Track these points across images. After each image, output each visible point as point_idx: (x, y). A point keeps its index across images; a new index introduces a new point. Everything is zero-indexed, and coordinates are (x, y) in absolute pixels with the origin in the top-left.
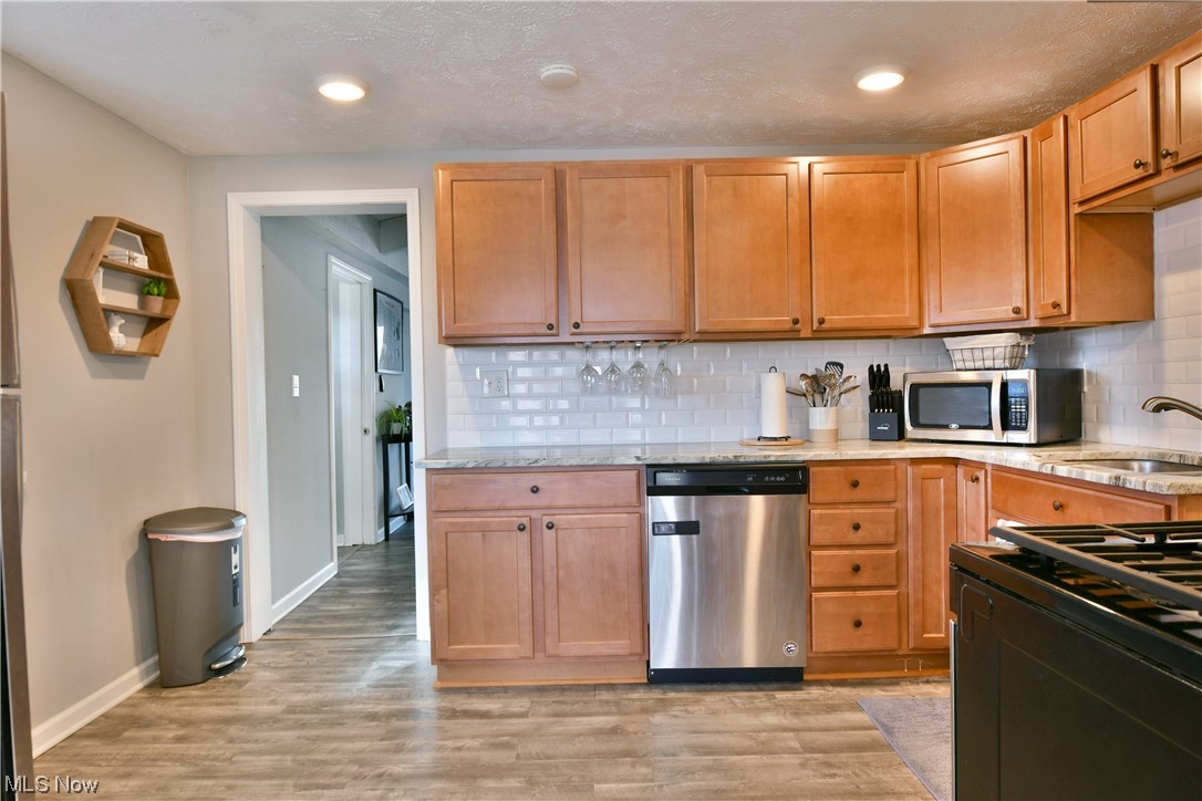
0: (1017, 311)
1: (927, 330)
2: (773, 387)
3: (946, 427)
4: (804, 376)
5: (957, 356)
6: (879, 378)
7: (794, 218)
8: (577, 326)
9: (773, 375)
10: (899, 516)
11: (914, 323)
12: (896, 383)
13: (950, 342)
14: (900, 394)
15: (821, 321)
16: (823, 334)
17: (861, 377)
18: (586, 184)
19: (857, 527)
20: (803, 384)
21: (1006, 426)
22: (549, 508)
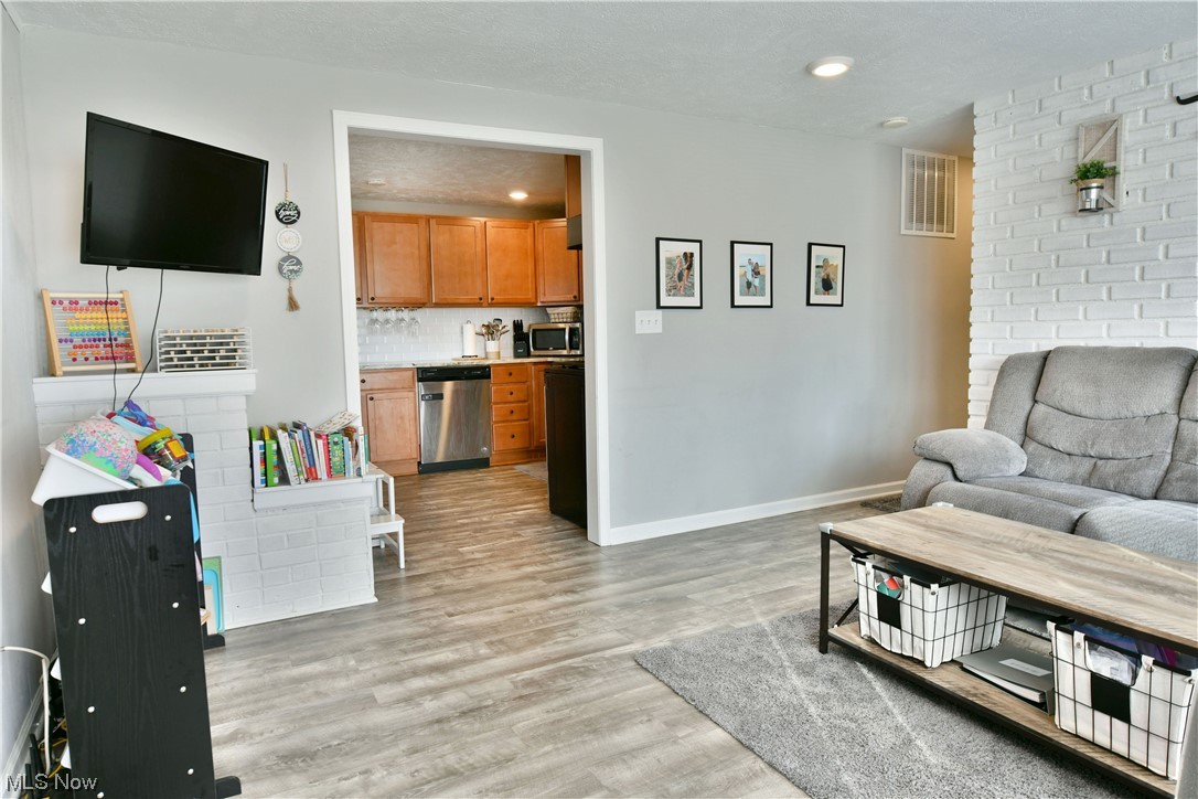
0: (575, 297)
1: (539, 304)
2: (470, 331)
3: (548, 349)
4: (483, 325)
5: (552, 317)
6: (518, 326)
7: (479, 249)
8: (373, 299)
9: (469, 325)
10: (529, 388)
11: (533, 301)
12: (525, 330)
13: (549, 310)
14: (528, 334)
15: (492, 299)
16: (493, 304)
17: (510, 327)
18: (376, 225)
19: (512, 393)
20: (484, 331)
21: (571, 348)
22: (371, 390)
